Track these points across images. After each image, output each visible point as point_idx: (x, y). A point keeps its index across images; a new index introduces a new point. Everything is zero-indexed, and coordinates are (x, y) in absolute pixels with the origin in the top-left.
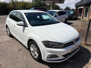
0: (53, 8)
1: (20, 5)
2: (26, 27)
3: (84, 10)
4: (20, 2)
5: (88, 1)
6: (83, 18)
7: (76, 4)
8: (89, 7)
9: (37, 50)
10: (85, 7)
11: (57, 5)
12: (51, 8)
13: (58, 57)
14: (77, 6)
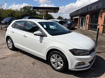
0: (47, 18)
1: (6, 13)
2: (44, 37)
3: (80, 20)
4: (5, 10)
5: (84, 12)
6: (79, 27)
7: (70, 14)
8: (84, 17)
9: (61, 60)
10: (81, 17)
11: (50, 14)
12: (44, 17)
13: (85, 64)
14: (72, 16)
